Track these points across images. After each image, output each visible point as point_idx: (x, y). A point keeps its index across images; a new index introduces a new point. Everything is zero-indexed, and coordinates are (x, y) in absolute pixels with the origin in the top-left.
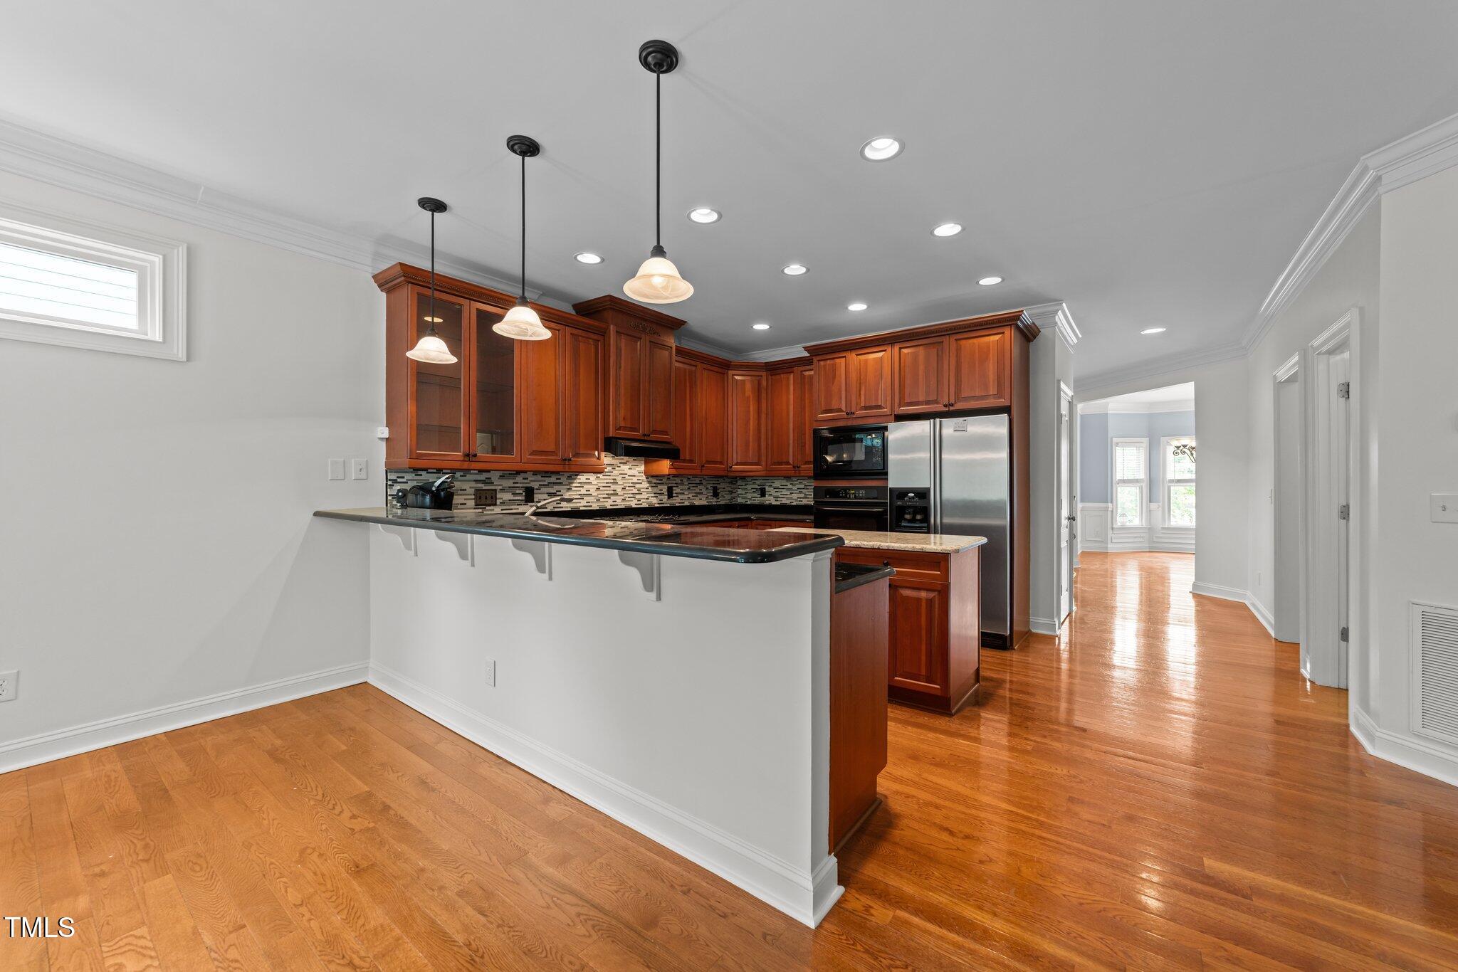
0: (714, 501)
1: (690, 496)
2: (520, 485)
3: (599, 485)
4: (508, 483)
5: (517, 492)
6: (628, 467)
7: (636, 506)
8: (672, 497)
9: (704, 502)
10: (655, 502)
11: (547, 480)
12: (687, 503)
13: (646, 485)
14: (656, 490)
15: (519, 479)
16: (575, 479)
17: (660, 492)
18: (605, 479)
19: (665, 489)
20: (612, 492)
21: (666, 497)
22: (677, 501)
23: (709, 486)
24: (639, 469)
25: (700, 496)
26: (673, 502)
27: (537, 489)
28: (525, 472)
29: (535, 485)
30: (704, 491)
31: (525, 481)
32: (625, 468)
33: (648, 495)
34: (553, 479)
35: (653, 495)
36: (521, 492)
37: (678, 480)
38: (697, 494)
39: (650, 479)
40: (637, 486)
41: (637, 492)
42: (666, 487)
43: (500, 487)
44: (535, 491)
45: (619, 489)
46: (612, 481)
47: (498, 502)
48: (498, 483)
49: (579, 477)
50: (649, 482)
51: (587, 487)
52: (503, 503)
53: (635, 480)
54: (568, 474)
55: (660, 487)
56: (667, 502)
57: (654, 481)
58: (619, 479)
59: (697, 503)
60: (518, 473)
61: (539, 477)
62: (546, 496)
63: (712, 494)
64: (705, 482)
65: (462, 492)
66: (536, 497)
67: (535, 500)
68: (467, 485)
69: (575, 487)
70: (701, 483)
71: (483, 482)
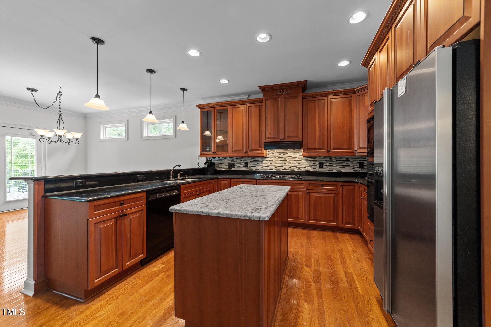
0: (360, 170)
1: (338, 167)
2: (243, 161)
3: (277, 161)
4: (239, 161)
5: (242, 164)
6: (293, 153)
7: (297, 171)
8: (323, 167)
9: (350, 170)
10: (310, 169)
11: (253, 160)
12: (334, 171)
13: (303, 161)
14: (310, 164)
15: (243, 159)
16: (265, 159)
17: (314, 165)
18: (280, 159)
19: (317, 163)
20: (284, 164)
21: (319, 167)
22: (326, 169)
23: (355, 162)
24: (299, 154)
25: (346, 167)
26: (324, 169)
27: (249, 163)
28: (245, 157)
29: (248, 161)
30: (350, 164)
31: (245, 160)
32: (291, 154)
33: (305, 166)
34: (255, 159)
35: (309, 166)
36: (243, 164)
37: (328, 159)
38: (343, 167)
39: (307, 158)
40: (298, 162)
41: (298, 164)
42: (318, 162)
43: (236, 162)
44: (248, 163)
45: (287, 163)
46: (284, 160)
47: (236, 167)
48: (236, 161)
49: (267, 158)
50: (306, 160)
51: (270, 162)
52: (237, 167)
53: (297, 159)
54: (262, 157)
55: (313, 162)
56: (318, 169)
57: (310, 159)
58: (288, 159)
59: (344, 171)
60: (242, 157)
61: (250, 159)
62: (253, 165)
63: (358, 166)
64: (351, 160)
65: (225, 163)
66: (249, 166)
67: (248, 166)
68: (226, 161)
69: (265, 162)
70: (347, 160)
71: (231, 160)
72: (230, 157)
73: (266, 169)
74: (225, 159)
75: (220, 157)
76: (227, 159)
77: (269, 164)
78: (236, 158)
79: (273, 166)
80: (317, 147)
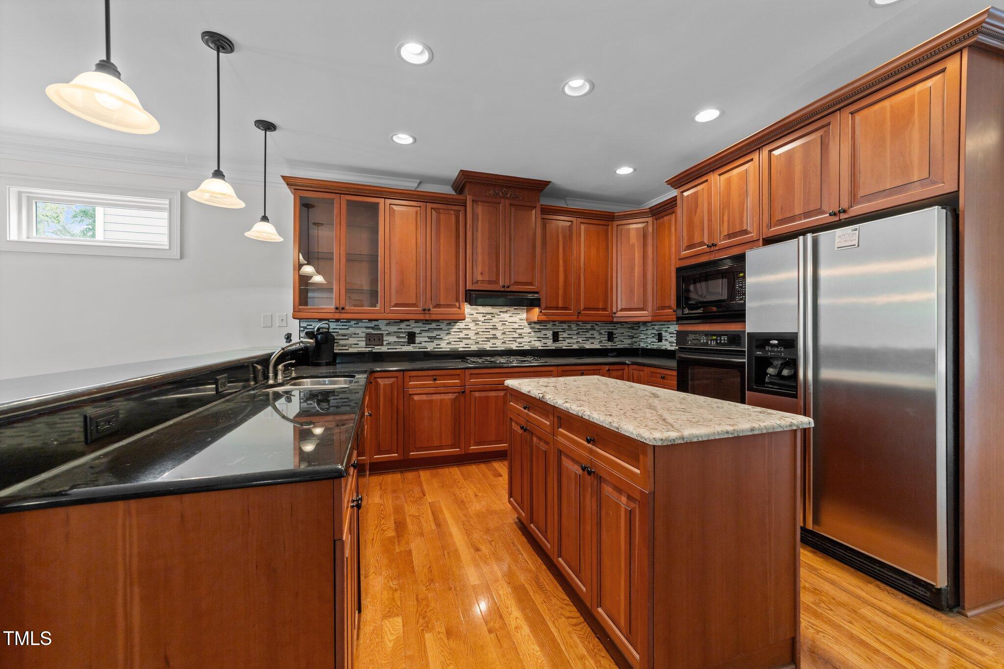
0: (609, 345)
1: (580, 340)
2: (404, 331)
3: (478, 330)
4: (394, 329)
5: (401, 335)
6: (509, 315)
7: (517, 348)
8: (558, 341)
9: (597, 346)
10: (538, 345)
11: (428, 327)
12: (575, 347)
13: (527, 330)
14: (539, 335)
15: (403, 325)
16: (454, 326)
17: (544, 336)
18: (484, 326)
19: (550, 334)
20: (492, 336)
21: (552, 340)
22: (563, 345)
23: (602, 331)
24: (521, 317)
25: (591, 341)
26: (560, 345)
27: (418, 334)
28: (408, 320)
29: (417, 330)
30: (596, 335)
31: (408, 327)
32: (506, 316)
33: (530, 339)
34: (433, 326)
35: (536, 339)
36: (405, 335)
37: (565, 326)
38: (587, 339)
39: (533, 325)
40: (518, 331)
41: (518, 336)
42: (551, 332)
43: (387, 332)
44: (417, 335)
45: (499, 334)
46: (492, 327)
47: (385, 343)
48: (384, 328)
49: (458, 324)
50: (531, 328)
51: (465, 332)
52: (389, 344)
53: (516, 326)
54: (448, 322)
55: (544, 332)
56: (551, 345)
57: (537, 326)
58: (499, 326)
59: (588, 346)
60: (402, 321)
61: (420, 324)
62: (427, 339)
63: (607, 339)
64: (597, 328)
65: (356, 336)
66: (418, 340)
67: (417, 342)
68: (359, 331)
69: (454, 332)
70: (593, 329)
71: (373, 328)
72: (370, 320)
73: (457, 346)
74: (354, 324)
75: (342, 320)
76: (360, 324)
77: (462, 335)
78: (387, 322)
79: (471, 341)
80: (560, 305)
